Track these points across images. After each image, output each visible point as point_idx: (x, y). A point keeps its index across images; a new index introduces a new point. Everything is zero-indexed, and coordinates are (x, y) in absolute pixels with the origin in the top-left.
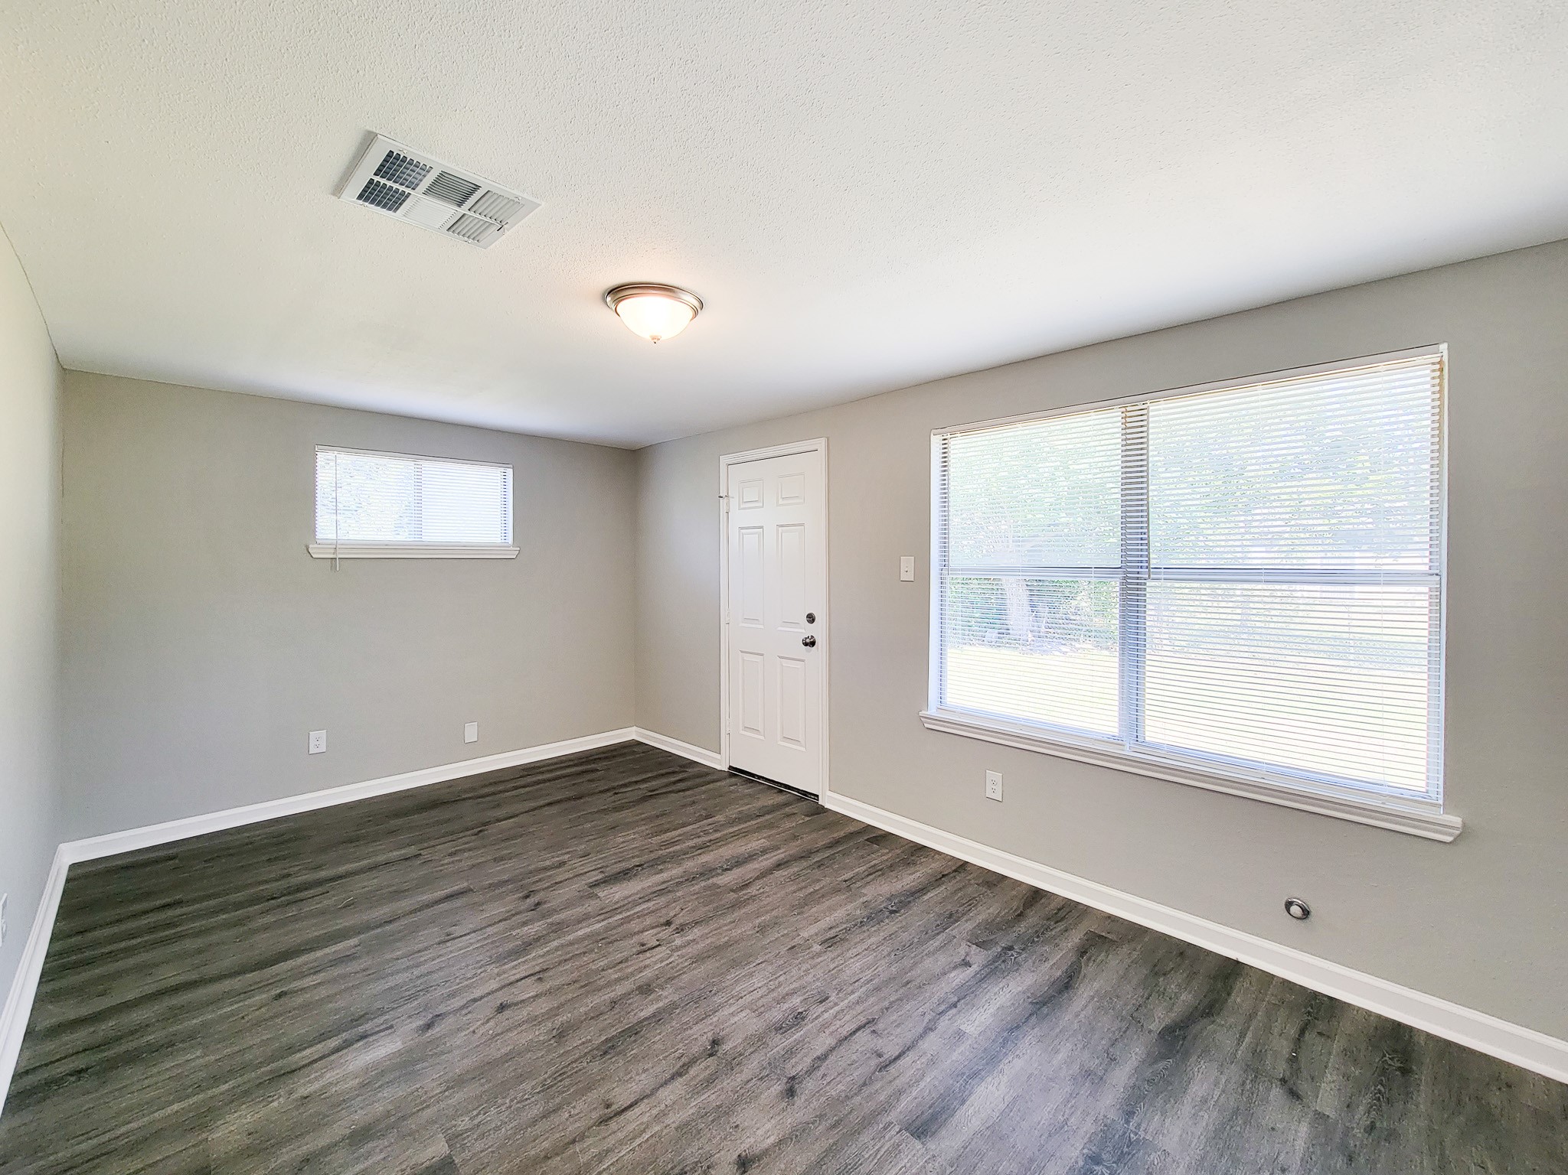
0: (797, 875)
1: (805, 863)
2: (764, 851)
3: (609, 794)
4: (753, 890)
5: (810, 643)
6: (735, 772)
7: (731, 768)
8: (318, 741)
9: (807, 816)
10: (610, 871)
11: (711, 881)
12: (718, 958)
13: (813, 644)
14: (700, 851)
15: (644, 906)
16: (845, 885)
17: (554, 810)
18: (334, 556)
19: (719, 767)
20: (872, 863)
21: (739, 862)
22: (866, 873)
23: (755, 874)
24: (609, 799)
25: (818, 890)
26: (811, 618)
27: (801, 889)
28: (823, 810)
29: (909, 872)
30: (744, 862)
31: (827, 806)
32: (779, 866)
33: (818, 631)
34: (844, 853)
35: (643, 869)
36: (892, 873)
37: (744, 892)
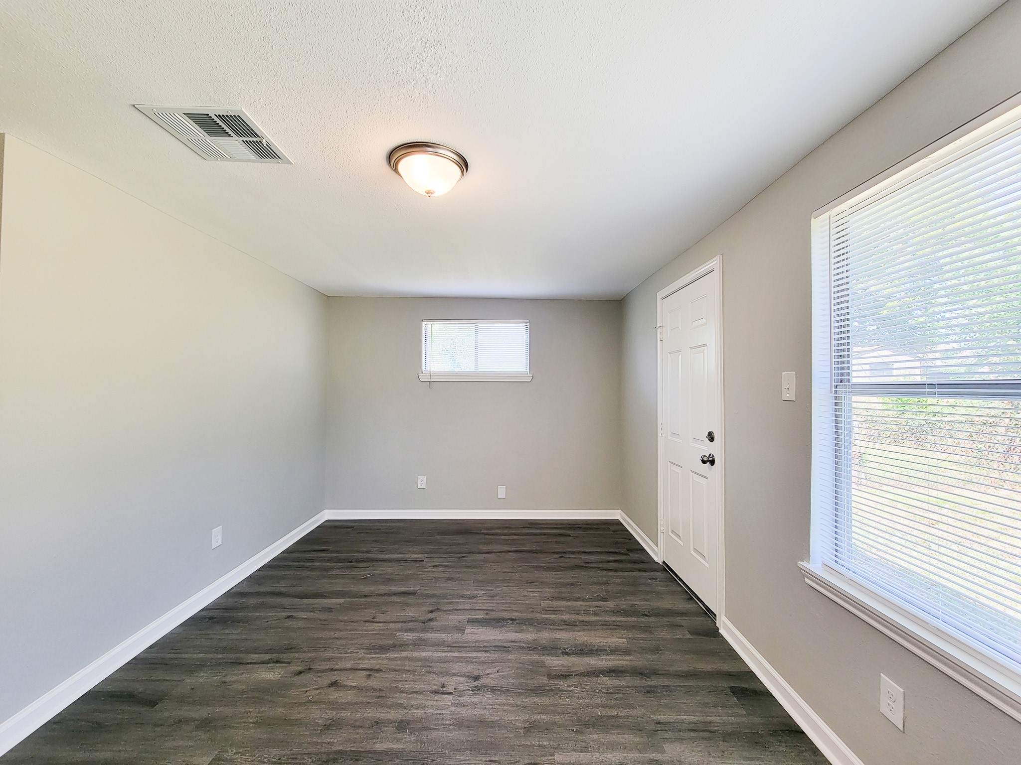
0: (618, 689)
1: (637, 681)
2: (614, 651)
3: (555, 556)
4: (564, 684)
5: (710, 461)
6: (666, 568)
7: (664, 562)
8: (422, 482)
9: (691, 633)
10: (494, 615)
11: (543, 658)
12: (471, 732)
13: (712, 462)
14: (565, 627)
15: (479, 654)
16: (653, 727)
17: (513, 556)
18: (429, 380)
19: (656, 559)
20: (709, 719)
21: (583, 651)
22: (690, 727)
23: (581, 669)
24: (553, 558)
25: (620, 717)
26: (711, 437)
27: (604, 706)
28: (714, 633)
29: (745, 754)
30: (587, 654)
31: (722, 631)
32: (612, 672)
33: (715, 449)
34: (689, 691)
35: (513, 624)
36: (721, 743)
37: (556, 682)
